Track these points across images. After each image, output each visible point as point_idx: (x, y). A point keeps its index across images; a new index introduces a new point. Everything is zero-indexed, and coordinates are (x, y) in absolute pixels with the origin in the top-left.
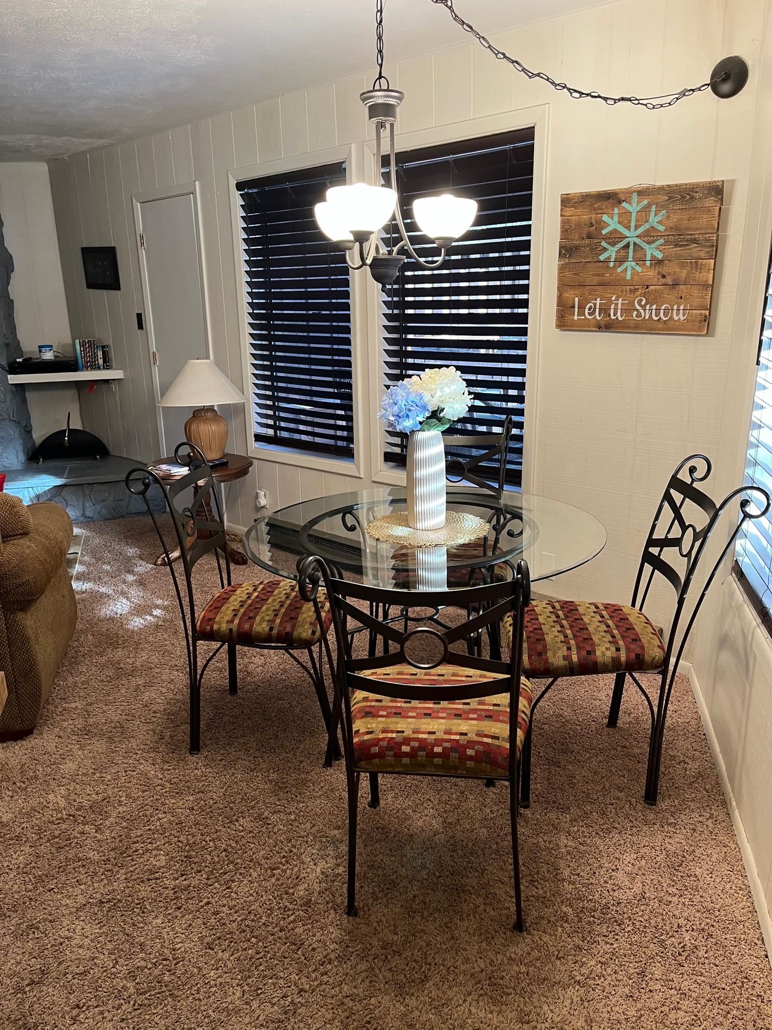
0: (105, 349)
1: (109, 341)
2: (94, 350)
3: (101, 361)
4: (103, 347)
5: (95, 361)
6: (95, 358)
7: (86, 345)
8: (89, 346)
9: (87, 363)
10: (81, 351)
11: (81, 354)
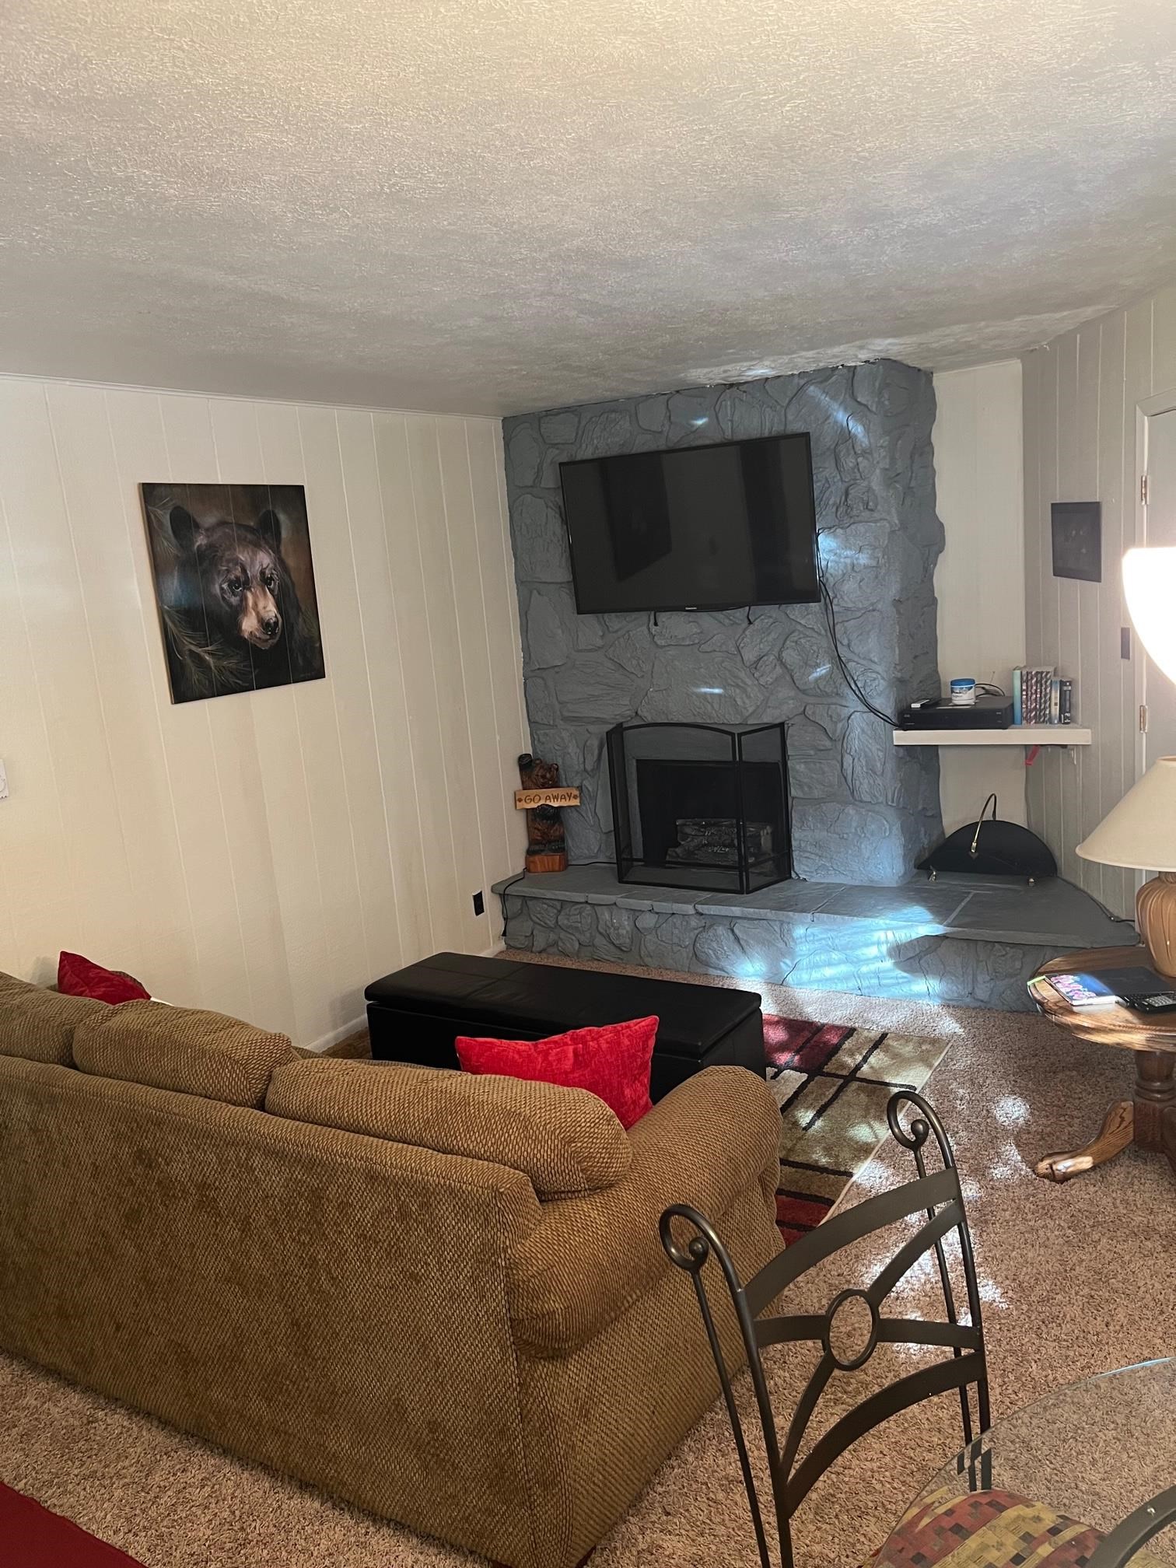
0: (1065, 688)
1: (1076, 673)
2: (1045, 689)
3: (1055, 710)
4: (1062, 684)
5: (1045, 708)
6: (1045, 702)
7: (1032, 679)
8: (1037, 682)
9: (1031, 712)
10: (1022, 690)
11: (1022, 695)
